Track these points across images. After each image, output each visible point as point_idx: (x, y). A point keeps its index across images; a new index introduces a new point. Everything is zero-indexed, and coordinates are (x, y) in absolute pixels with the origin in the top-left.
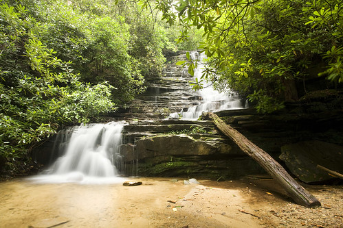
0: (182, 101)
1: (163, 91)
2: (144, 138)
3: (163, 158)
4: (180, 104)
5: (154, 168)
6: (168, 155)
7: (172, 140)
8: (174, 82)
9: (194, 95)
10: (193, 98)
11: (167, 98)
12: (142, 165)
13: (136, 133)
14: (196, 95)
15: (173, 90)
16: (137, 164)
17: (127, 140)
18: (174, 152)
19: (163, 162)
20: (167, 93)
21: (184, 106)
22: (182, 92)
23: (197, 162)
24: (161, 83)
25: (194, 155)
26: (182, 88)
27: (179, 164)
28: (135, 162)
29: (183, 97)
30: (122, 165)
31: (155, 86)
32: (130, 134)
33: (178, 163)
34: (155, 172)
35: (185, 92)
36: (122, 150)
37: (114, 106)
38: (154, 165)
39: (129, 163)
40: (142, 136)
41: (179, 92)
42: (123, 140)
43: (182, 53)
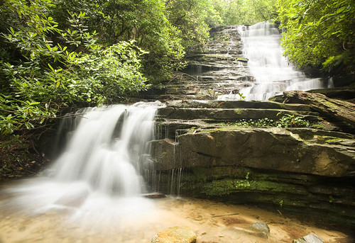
0: (230, 82)
1: (206, 69)
2: (193, 132)
3: (229, 171)
4: (228, 86)
5: (209, 186)
6: (239, 166)
7: (253, 140)
8: (219, 59)
9: (244, 75)
10: (244, 79)
11: (211, 79)
12: (187, 178)
13: (178, 122)
14: (247, 74)
15: (218, 69)
16: (180, 176)
17: (164, 132)
18: (256, 163)
19: (228, 177)
20: (211, 72)
21: (233, 88)
22: (229, 71)
23: (306, 187)
24: (203, 60)
25: (301, 174)
26: (229, 66)
27: (263, 186)
28: (177, 171)
29: (230, 78)
30: (154, 175)
31: (197, 63)
32: (167, 122)
33: (259, 184)
34: (212, 193)
35: (232, 71)
36: (155, 149)
37: (146, 83)
38: (210, 181)
39: (166, 172)
40: (190, 127)
41: (225, 71)
42: (156, 132)
43: (226, 28)
